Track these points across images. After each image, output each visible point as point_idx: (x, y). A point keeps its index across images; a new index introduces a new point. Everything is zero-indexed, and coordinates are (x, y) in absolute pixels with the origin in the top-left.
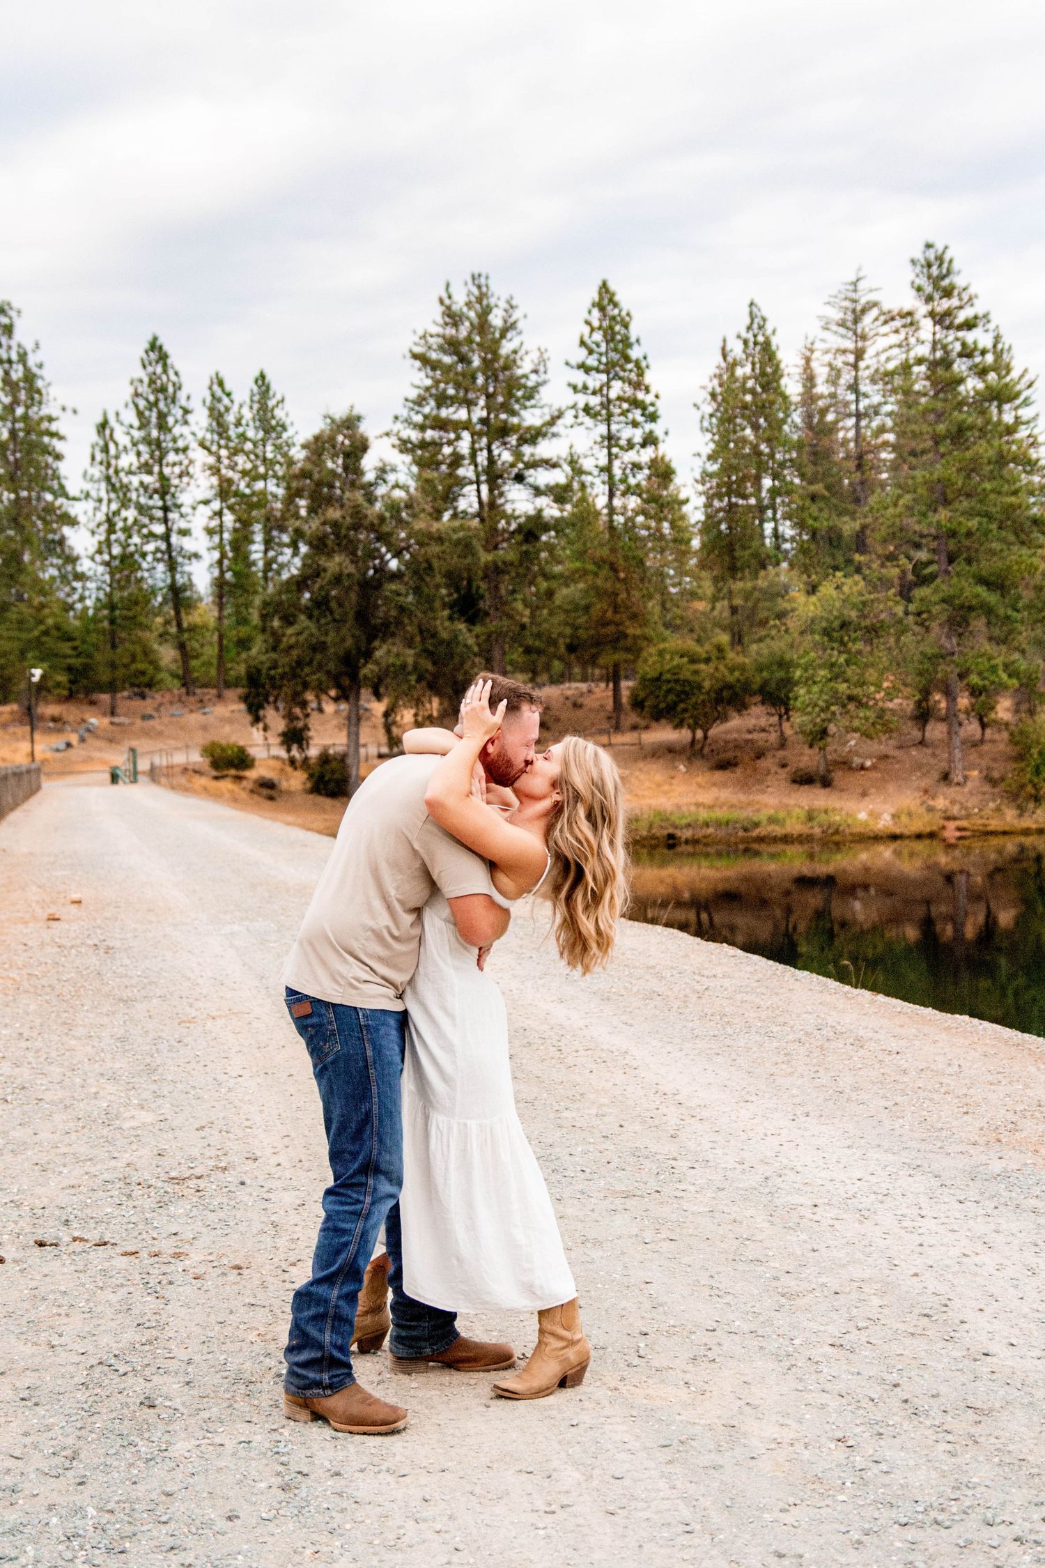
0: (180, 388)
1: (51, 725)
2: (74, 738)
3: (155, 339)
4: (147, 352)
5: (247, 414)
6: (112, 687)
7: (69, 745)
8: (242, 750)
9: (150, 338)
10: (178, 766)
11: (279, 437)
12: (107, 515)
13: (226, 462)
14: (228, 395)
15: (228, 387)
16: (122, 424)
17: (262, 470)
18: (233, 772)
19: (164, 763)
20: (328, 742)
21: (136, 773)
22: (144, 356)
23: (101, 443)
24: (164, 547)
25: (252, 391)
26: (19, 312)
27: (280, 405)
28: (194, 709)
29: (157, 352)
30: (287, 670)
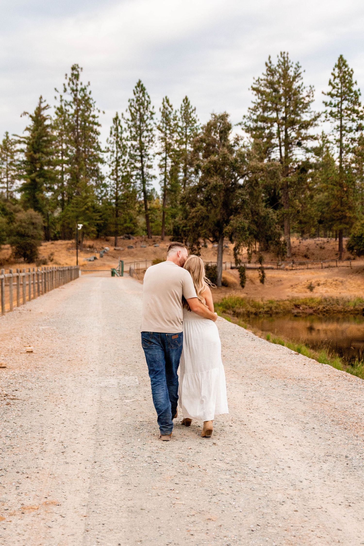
0: (150, 103)
1: (88, 249)
2: (98, 256)
3: (140, 82)
4: (136, 87)
5: (179, 115)
6: (116, 234)
7: (95, 258)
9: (138, 81)
10: (142, 269)
11: (193, 126)
12: (116, 158)
13: (169, 136)
14: (171, 106)
15: (171, 103)
16: (124, 119)
17: (184, 140)
19: (136, 268)
21: (123, 272)
22: (135, 89)
23: (115, 127)
24: (140, 173)
25: (182, 105)
26: (82, 69)
27: (194, 112)
28: (151, 244)
29: (141, 87)
30: (191, 228)
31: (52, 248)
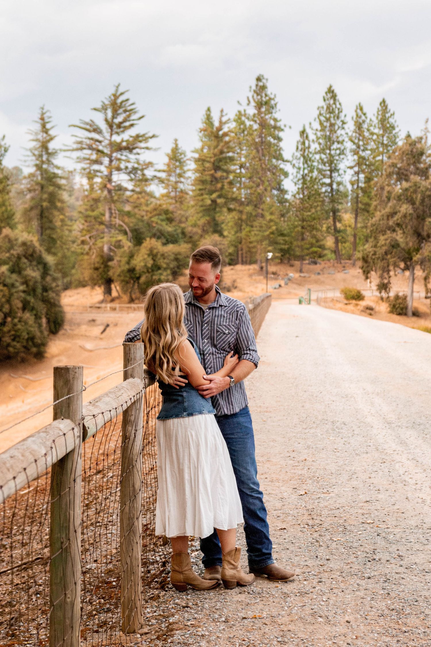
0: (341, 112)
1: (272, 276)
2: (282, 283)
3: (331, 87)
4: (326, 93)
5: (375, 121)
6: (301, 258)
7: (280, 286)
8: (359, 292)
9: (328, 86)
10: (329, 298)
11: (391, 133)
12: (303, 175)
13: (362, 148)
14: (365, 114)
15: (365, 110)
16: (312, 129)
17: (381, 149)
18: (354, 302)
19: (323, 296)
20: (399, 289)
21: (310, 300)
22: (325, 95)
23: (302, 140)
24: (329, 190)
25: (378, 109)
26: (267, 80)
27: (392, 117)
28: (340, 271)
29: (331, 93)
30: (380, 256)
31: (233, 275)
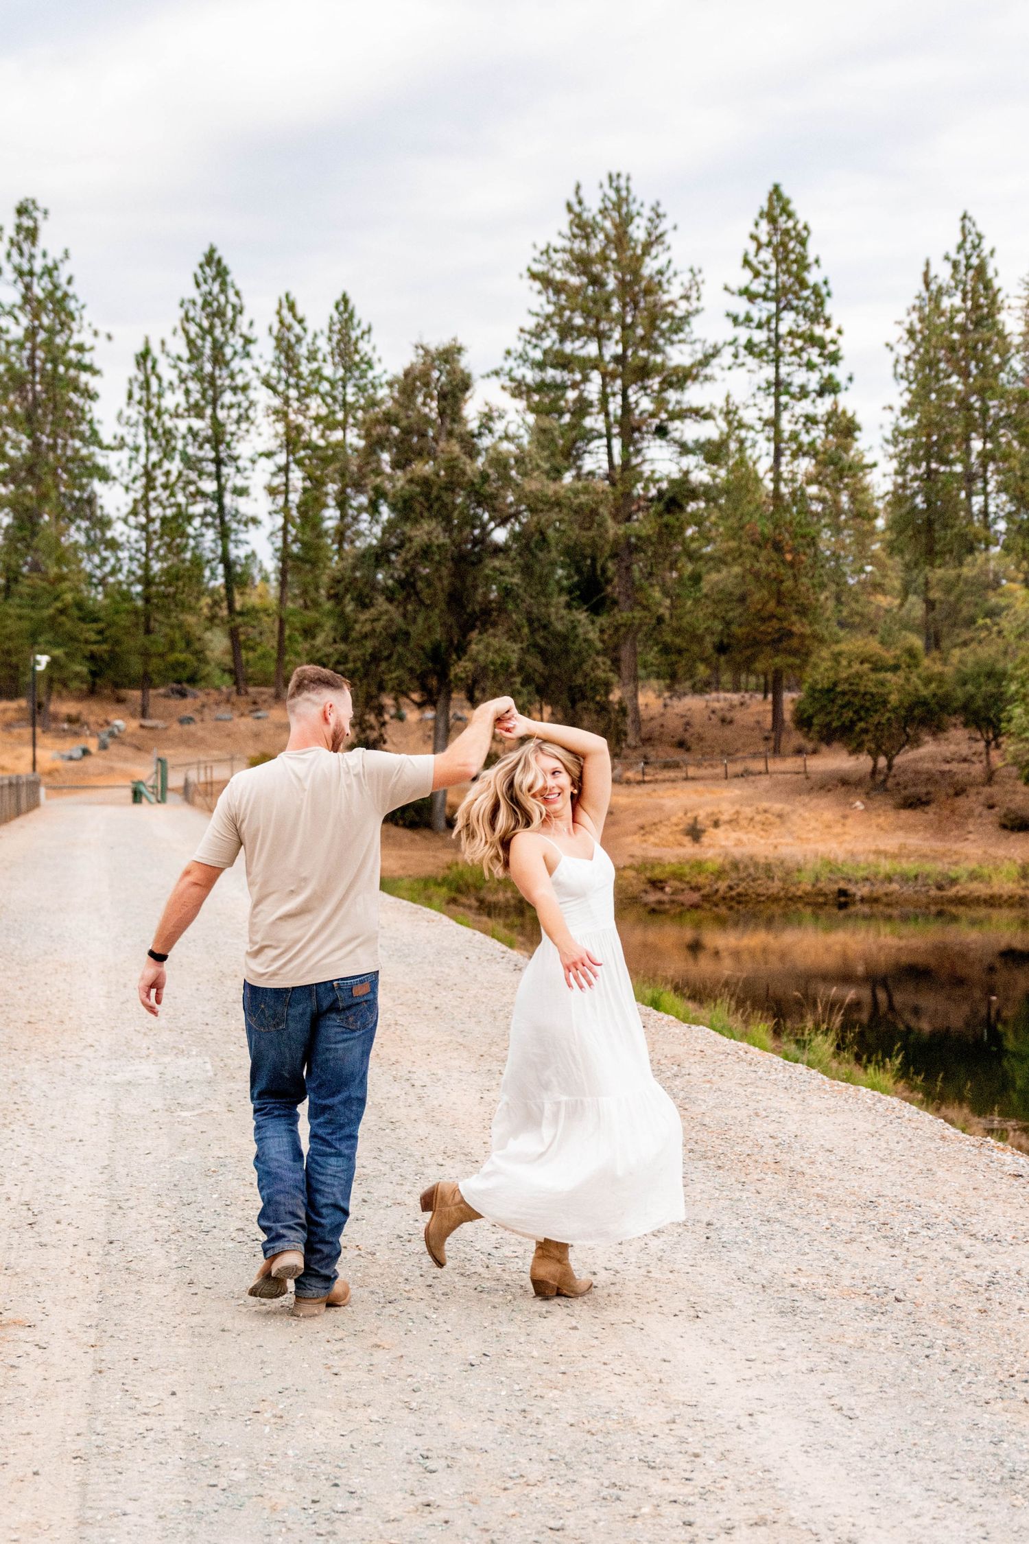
0: (241, 312)
1: (66, 726)
2: (93, 744)
3: (212, 251)
4: (201, 267)
5: (324, 347)
6: (145, 682)
7: (86, 752)
9: (206, 249)
10: (218, 782)
11: (363, 376)
12: (145, 467)
13: (295, 405)
14: (301, 321)
15: (301, 311)
16: (168, 355)
17: (340, 416)
19: (202, 778)
21: (164, 790)
22: (198, 271)
23: (141, 377)
24: (215, 509)
25: (331, 318)
26: (46, 212)
27: (366, 337)
28: (246, 712)
29: (215, 267)
30: (359, 664)
